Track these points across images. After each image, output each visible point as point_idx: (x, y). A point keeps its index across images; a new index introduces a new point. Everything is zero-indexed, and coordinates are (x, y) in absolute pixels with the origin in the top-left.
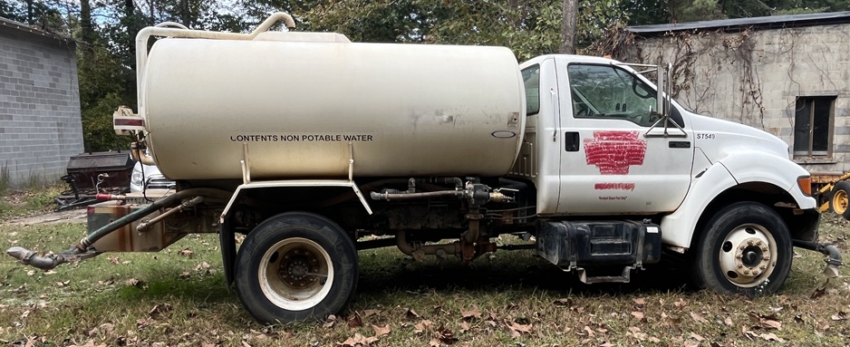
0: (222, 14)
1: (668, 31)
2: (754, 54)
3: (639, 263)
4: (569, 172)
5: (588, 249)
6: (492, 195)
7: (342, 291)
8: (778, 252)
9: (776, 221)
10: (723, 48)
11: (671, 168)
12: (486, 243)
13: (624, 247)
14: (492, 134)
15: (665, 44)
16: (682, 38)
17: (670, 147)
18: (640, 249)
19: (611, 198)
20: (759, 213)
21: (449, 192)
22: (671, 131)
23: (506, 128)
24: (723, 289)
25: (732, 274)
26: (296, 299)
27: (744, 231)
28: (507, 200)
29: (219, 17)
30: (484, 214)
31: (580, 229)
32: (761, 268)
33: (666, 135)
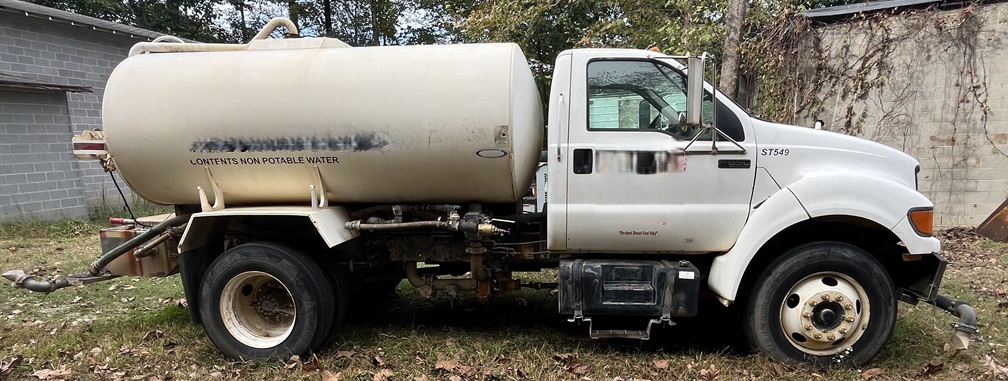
0: (416, 28)
1: (858, 13)
2: (981, 36)
3: (666, 316)
4: (580, 199)
5: (598, 296)
6: (481, 227)
7: (305, 330)
8: (871, 311)
9: (870, 269)
10: (935, 31)
11: (720, 194)
12: (506, 279)
13: (646, 295)
14: (477, 153)
15: (854, 31)
16: (877, 20)
17: (720, 166)
18: (668, 299)
19: (635, 233)
20: (843, 257)
21: (430, 223)
22: (722, 145)
23: (493, 145)
24: (782, 354)
25: (798, 337)
26: (268, 336)
27: (820, 281)
28: (500, 233)
29: (414, 31)
30: (488, 247)
31: (589, 270)
32: (842, 332)
33: (715, 152)
